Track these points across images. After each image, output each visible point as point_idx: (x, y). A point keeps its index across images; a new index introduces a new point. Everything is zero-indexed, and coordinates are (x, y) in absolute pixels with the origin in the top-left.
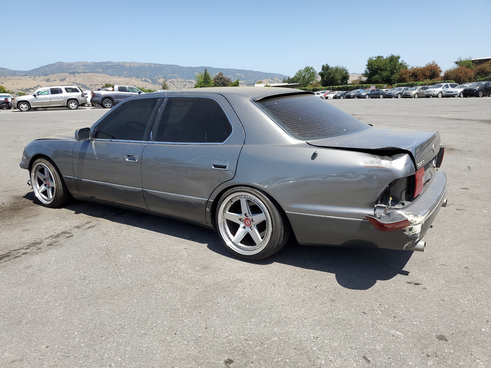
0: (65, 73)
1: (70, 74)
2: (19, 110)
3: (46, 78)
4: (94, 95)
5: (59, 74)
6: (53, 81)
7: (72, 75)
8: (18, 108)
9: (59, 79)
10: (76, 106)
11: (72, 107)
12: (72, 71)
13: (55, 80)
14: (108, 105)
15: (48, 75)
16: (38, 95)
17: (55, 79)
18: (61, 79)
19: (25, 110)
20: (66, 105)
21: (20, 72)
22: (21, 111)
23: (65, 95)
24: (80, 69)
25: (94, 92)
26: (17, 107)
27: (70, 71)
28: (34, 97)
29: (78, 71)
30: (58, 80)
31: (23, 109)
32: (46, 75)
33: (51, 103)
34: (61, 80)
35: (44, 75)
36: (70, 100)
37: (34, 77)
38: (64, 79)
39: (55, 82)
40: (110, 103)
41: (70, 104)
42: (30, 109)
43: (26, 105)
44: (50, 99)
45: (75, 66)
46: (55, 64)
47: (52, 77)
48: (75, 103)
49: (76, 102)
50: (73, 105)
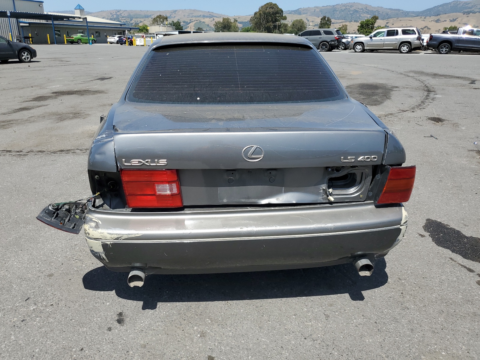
0: (459, 12)
1: (464, 14)
2: (354, 51)
3: (436, 18)
4: (431, 38)
5: (451, 14)
6: (443, 22)
7: (465, 15)
8: (354, 48)
9: (450, 20)
10: (407, 50)
11: (404, 50)
12: (466, 10)
13: (445, 21)
14: (444, 51)
15: (440, 15)
16: (374, 37)
17: (445, 19)
18: (452, 19)
19: (359, 51)
20: (398, 48)
21: (413, 12)
22: (356, 52)
23: (401, 37)
24: (477, 8)
25: (432, 35)
26: (352, 48)
27: (464, 10)
28: (369, 39)
29: (473, 10)
30: (448, 20)
31: (357, 50)
32: (437, 15)
33: (384, 45)
34: (451, 21)
35: (435, 16)
36: (403, 43)
37: (425, 18)
38: (456, 20)
39: (445, 22)
40: (447, 48)
41: (402, 48)
42: (363, 51)
43: (361, 46)
44: (384, 40)
45: (472, 4)
46: (450, 3)
47: (443, 17)
48: (407, 46)
49: (409, 45)
50: (405, 49)
